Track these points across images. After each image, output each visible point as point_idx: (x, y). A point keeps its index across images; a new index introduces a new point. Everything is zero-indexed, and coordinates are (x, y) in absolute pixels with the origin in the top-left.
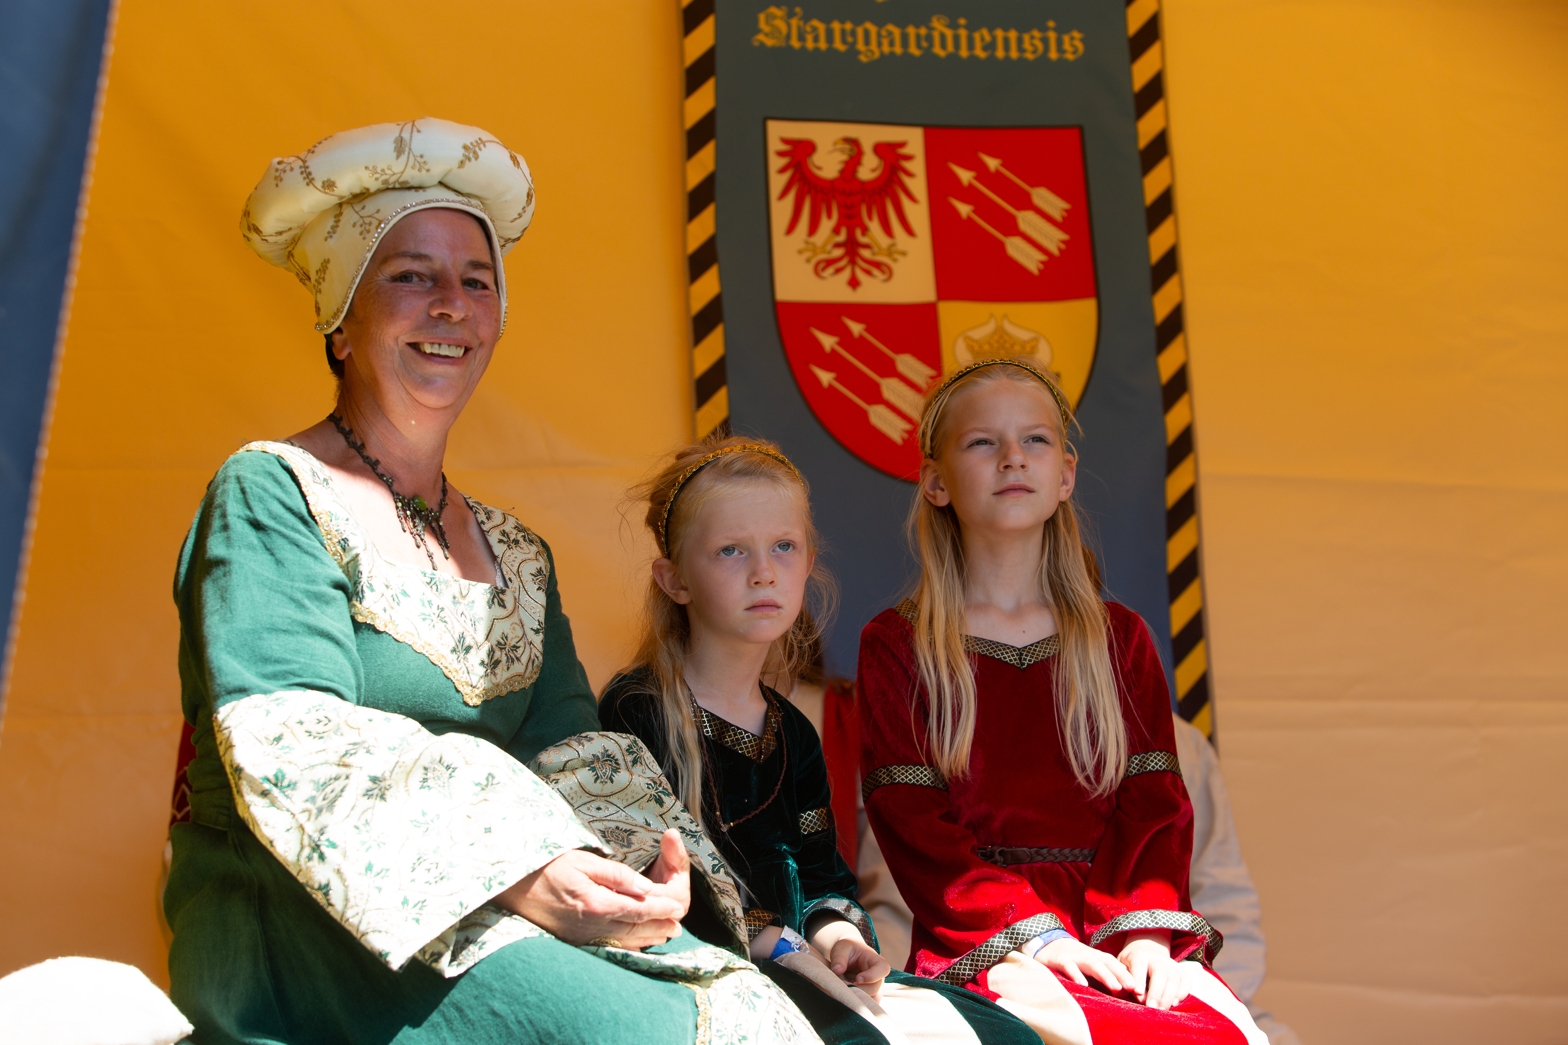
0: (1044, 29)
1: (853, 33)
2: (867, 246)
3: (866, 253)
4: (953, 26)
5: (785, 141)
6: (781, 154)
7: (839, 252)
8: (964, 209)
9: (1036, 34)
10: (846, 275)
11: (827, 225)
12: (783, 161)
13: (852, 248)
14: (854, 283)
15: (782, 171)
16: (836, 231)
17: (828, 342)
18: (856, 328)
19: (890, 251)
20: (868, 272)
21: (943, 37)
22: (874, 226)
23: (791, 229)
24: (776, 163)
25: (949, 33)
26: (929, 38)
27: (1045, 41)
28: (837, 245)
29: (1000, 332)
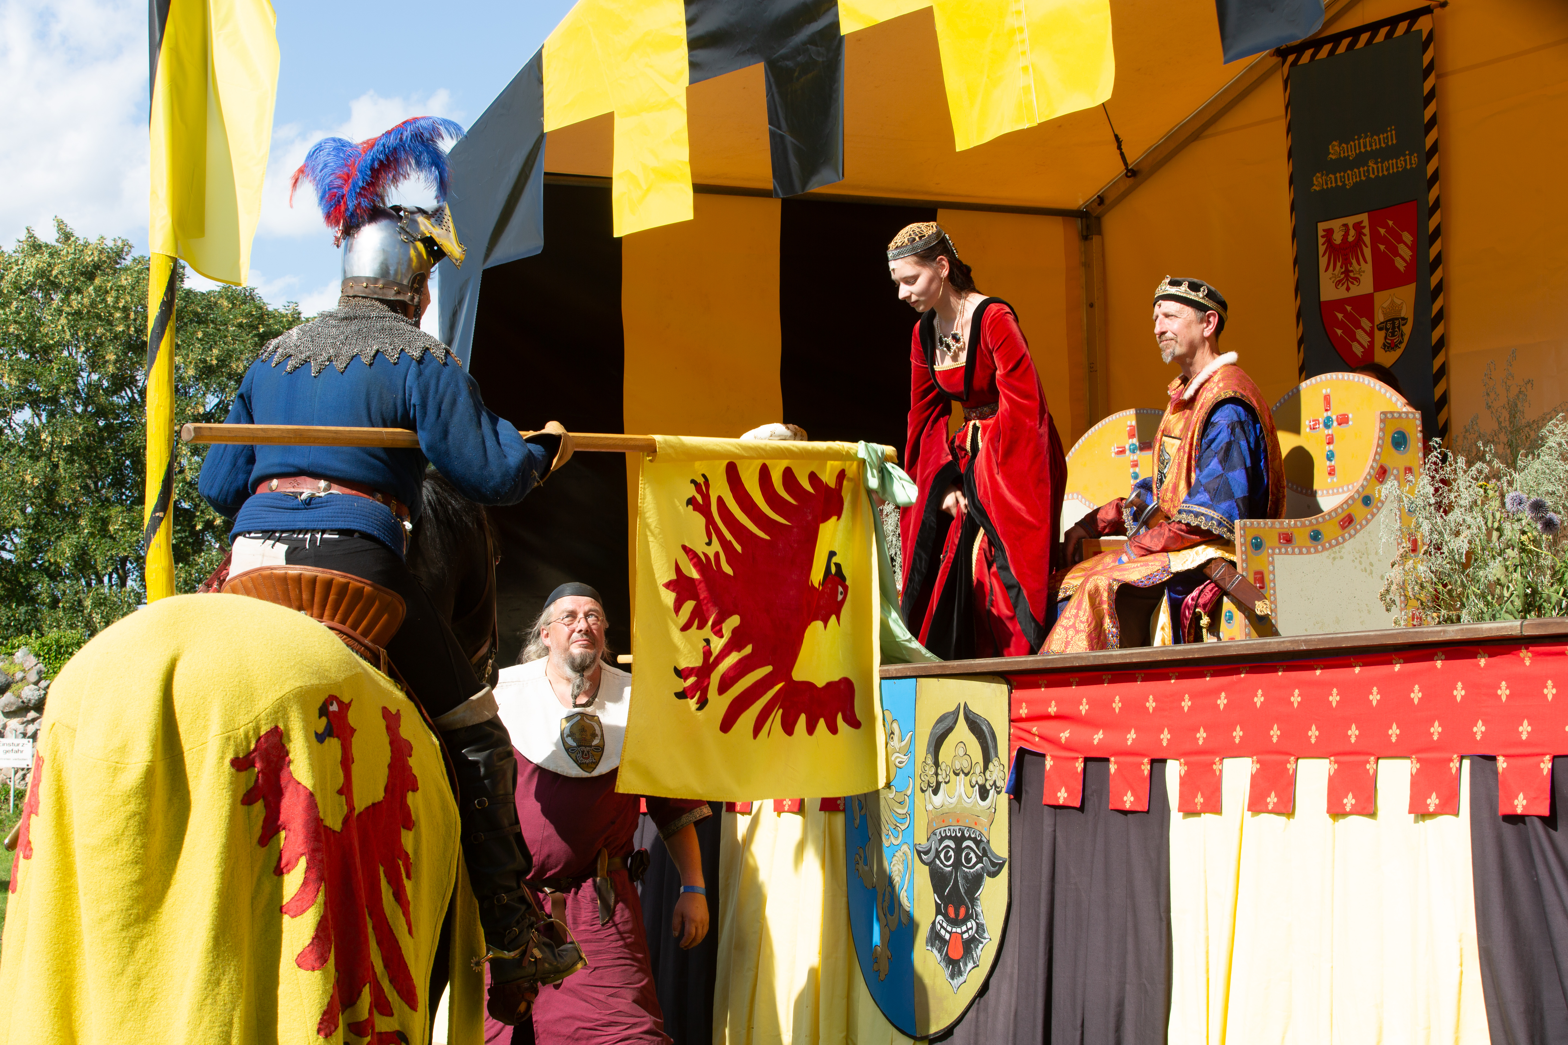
0: (1405, 156)
1: (1344, 177)
2: (1352, 271)
3: (1351, 274)
4: (1376, 163)
5: (1324, 231)
6: (1322, 237)
7: (1343, 276)
8: (1382, 247)
9: (1402, 158)
10: (1345, 285)
11: (1339, 264)
12: (1324, 239)
13: (1347, 272)
14: (1348, 289)
15: (1323, 244)
16: (1341, 267)
17: (1340, 316)
18: (1349, 308)
19: (1360, 272)
20: (1352, 283)
21: (1373, 168)
22: (1354, 261)
23: (1326, 270)
24: (1321, 240)
25: (1375, 166)
26: (1368, 171)
27: (1405, 161)
28: (1342, 273)
29: (1393, 301)
